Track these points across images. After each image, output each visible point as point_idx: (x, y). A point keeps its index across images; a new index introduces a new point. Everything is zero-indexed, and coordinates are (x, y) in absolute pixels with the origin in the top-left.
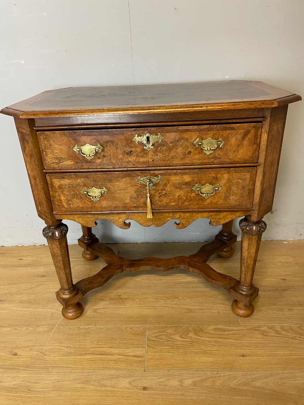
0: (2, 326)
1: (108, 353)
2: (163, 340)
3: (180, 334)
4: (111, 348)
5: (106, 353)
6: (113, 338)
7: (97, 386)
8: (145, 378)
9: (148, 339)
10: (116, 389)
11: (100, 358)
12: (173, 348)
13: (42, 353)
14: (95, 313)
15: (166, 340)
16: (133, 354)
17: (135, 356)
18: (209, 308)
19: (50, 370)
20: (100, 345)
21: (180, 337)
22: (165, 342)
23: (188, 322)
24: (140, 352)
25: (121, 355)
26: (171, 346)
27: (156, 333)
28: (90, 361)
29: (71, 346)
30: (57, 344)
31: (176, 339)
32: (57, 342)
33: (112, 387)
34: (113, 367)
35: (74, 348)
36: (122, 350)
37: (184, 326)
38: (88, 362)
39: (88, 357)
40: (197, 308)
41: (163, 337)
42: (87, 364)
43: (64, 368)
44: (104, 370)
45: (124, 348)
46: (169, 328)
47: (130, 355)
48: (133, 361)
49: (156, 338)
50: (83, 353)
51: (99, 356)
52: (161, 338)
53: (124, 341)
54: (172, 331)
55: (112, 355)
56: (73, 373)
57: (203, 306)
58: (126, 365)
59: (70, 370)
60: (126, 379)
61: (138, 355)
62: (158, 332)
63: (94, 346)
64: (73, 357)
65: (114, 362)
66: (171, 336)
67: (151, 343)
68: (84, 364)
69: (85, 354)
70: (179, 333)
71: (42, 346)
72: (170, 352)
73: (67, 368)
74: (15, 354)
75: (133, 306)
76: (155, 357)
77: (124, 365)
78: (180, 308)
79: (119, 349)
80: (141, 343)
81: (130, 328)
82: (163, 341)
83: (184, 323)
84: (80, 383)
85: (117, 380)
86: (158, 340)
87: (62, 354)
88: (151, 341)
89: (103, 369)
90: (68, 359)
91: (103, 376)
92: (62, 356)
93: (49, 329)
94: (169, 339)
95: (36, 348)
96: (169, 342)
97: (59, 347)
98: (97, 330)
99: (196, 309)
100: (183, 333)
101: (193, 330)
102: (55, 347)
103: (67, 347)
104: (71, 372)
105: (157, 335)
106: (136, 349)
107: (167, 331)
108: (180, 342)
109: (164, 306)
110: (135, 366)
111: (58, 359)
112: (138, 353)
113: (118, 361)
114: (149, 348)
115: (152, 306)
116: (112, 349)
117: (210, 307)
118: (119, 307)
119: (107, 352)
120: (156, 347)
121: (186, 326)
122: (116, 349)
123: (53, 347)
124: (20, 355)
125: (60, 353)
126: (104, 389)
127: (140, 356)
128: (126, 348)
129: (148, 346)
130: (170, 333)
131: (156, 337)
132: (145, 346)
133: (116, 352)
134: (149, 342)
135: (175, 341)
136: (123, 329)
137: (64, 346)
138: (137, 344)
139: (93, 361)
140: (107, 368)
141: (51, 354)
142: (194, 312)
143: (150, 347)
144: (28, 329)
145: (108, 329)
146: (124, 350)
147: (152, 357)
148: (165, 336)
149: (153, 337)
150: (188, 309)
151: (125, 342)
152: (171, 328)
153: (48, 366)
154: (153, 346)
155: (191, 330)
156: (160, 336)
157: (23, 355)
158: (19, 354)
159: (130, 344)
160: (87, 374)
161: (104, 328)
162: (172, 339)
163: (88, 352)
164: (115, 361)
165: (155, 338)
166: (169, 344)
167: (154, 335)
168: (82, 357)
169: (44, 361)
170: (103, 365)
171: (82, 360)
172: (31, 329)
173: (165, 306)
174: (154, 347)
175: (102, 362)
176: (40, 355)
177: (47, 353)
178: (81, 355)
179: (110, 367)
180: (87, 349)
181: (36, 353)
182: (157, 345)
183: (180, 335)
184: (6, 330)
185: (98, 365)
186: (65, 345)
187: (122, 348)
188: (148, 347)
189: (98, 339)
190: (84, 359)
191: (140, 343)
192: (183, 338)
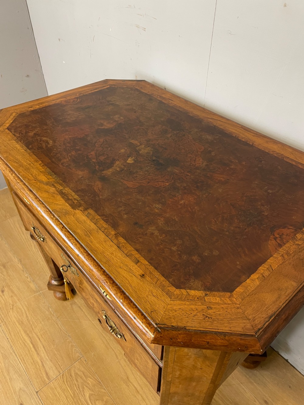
0: (21, 261)
1: (37, 350)
2: (76, 382)
3: (92, 393)
4: (44, 347)
5: (36, 348)
6: (54, 341)
7: (5, 367)
8: (30, 398)
9: (70, 369)
10: (10, 384)
11: (31, 348)
12: (73, 399)
13: (13, 305)
14: (70, 306)
15: (78, 385)
16: (47, 369)
17: (47, 374)
18: (145, 397)
19: (2, 324)
20: (42, 337)
21: (89, 396)
22: (76, 386)
23: (112, 390)
24: (53, 373)
25: (42, 362)
26: (74, 394)
27: (80, 371)
28: (24, 343)
29: (30, 318)
30: (25, 308)
31: (85, 394)
32: (27, 306)
33: (11, 379)
34: (28, 365)
35: (29, 322)
36: (46, 358)
37: (104, 389)
38: (22, 343)
39: (26, 338)
40: (135, 386)
41: (79, 380)
42: (19, 344)
43: (8, 332)
44: (21, 361)
45: (49, 358)
46: (93, 378)
47: (45, 369)
48: (41, 375)
49: (75, 376)
50: (28, 332)
51: (31, 346)
52: (78, 380)
53: (56, 352)
54: (91, 383)
55: (38, 354)
56: (7, 341)
57: (142, 389)
58: (34, 373)
59: (9, 338)
60: (22, 384)
61: (49, 375)
62: (82, 372)
63: (39, 334)
64: (21, 329)
65: (32, 361)
66: (85, 387)
67: (67, 375)
68: (18, 342)
69: (28, 334)
70: (93, 391)
71: (18, 300)
72: (67, 399)
73: (9, 334)
74: (3, 291)
75: (97, 327)
76: (55, 390)
77: (33, 372)
78: (123, 369)
79: (46, 355)
80: (62, 368)
81: (72, 346)
82: (75, 385)
83: (108, 387)
84: (2, 353)
85: (18, 378)
86: (74, 379)
87: (19, 319)
88: (69, 374)
89: (21, 358)
90: (17, 327)
91: (16, 365)
92: (17, 321)
93: (35, 290)
94: (80, 388)
95: (15, 298)
96: (77, 390)
97: (23, 311)
98: (54, 323)
99: (133, 385)
100: (95, 395)
101: (106, 402)
102: (23, 309)
103: (27, 317)
104: (8, 339)
105: (79, 373)
106: (54, 368)
107: (89, 379)
108: (84, 399)
109: (115, 353)
110: (38, 381)
111: (14, 321)
112: (51, 373)
113: (35, 364)
114: (61, 378)
115: (108, 343)
116: (43, 350)
117: (147, 397)
118: (89, 317)
119: (38, 348)
120: (66, 383)
121: (105, 392)
122: (45, 353)
123: (21, 307)
124: (4, 295)
125: (19, 317)
126: (6, 374)
127: (49, 377)
128: (50, 360)
129: (63, 375)
130: (88, 384)
131: (76, 374)
132: (61, 372)
133: (43, 355)
134: (67, 373)
135: (82, 394)
136: (68, 340)
137: (26, 314)
138: (59, 365)
139: (25, 345)
140: (24, 361)
141: (15, 311)
142: (128, 386)
143: (63, 378)
144: (28, 278)
145: (60, 329)
146: (47, 360)
147: (54, 387)
148: (82, 381)
149: (74, 371)
150: (128, 378)
151: (55, 354)
152: (94, 379)
153: (5, 320)
154: (65, 379)
155: (105, 400)
156: (79, 377)
157: (4, 296)
158: (4, 293)
159: (56, 359)
160: (11, 351)
161: (60, 326)
162: (83, 390)
163: (30, 335)
164: (34, 361)
165: (74, 374)
166: (75, 392)
167: (77, 371)
168: (24, 335)
169: (7, 313)
170: (25, 356)
171: (21, 337)
172: (29, 279)
173: (117, 354)
174: (65, 381)
175: (27, 352)
176: (10, 307)
177: (15, 308)
178: (25, 332)
179: (26, 362)
180: (33, 332)
181: (11, 302)
182: (68, 383)
183: (92, 395)
184: (19, 266)
185: (23, 352)
186: (28, 314)
187: (49, 356)
188: (61, 376)
189: (46, 331)
190: (23, 337)
191: (62, 366)
192: (90, 400)
